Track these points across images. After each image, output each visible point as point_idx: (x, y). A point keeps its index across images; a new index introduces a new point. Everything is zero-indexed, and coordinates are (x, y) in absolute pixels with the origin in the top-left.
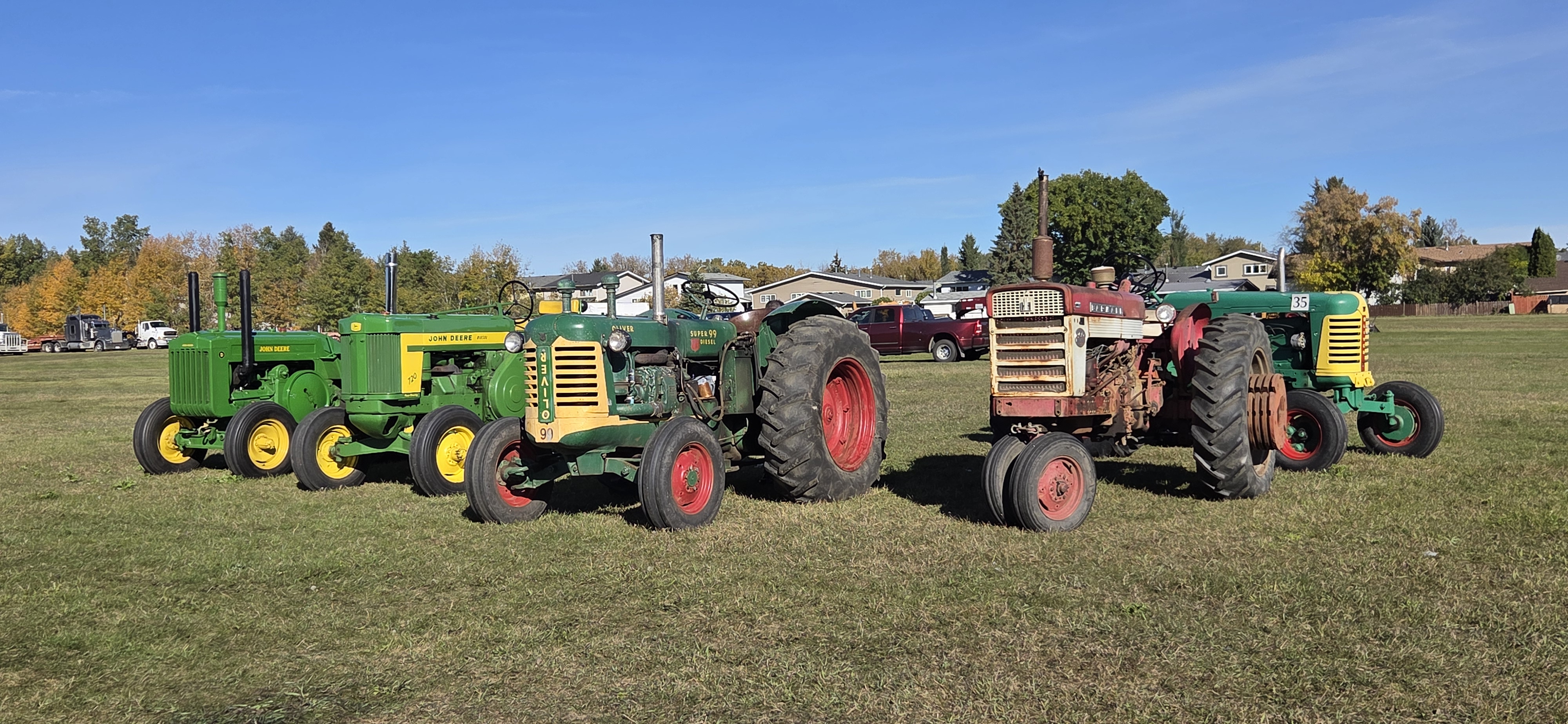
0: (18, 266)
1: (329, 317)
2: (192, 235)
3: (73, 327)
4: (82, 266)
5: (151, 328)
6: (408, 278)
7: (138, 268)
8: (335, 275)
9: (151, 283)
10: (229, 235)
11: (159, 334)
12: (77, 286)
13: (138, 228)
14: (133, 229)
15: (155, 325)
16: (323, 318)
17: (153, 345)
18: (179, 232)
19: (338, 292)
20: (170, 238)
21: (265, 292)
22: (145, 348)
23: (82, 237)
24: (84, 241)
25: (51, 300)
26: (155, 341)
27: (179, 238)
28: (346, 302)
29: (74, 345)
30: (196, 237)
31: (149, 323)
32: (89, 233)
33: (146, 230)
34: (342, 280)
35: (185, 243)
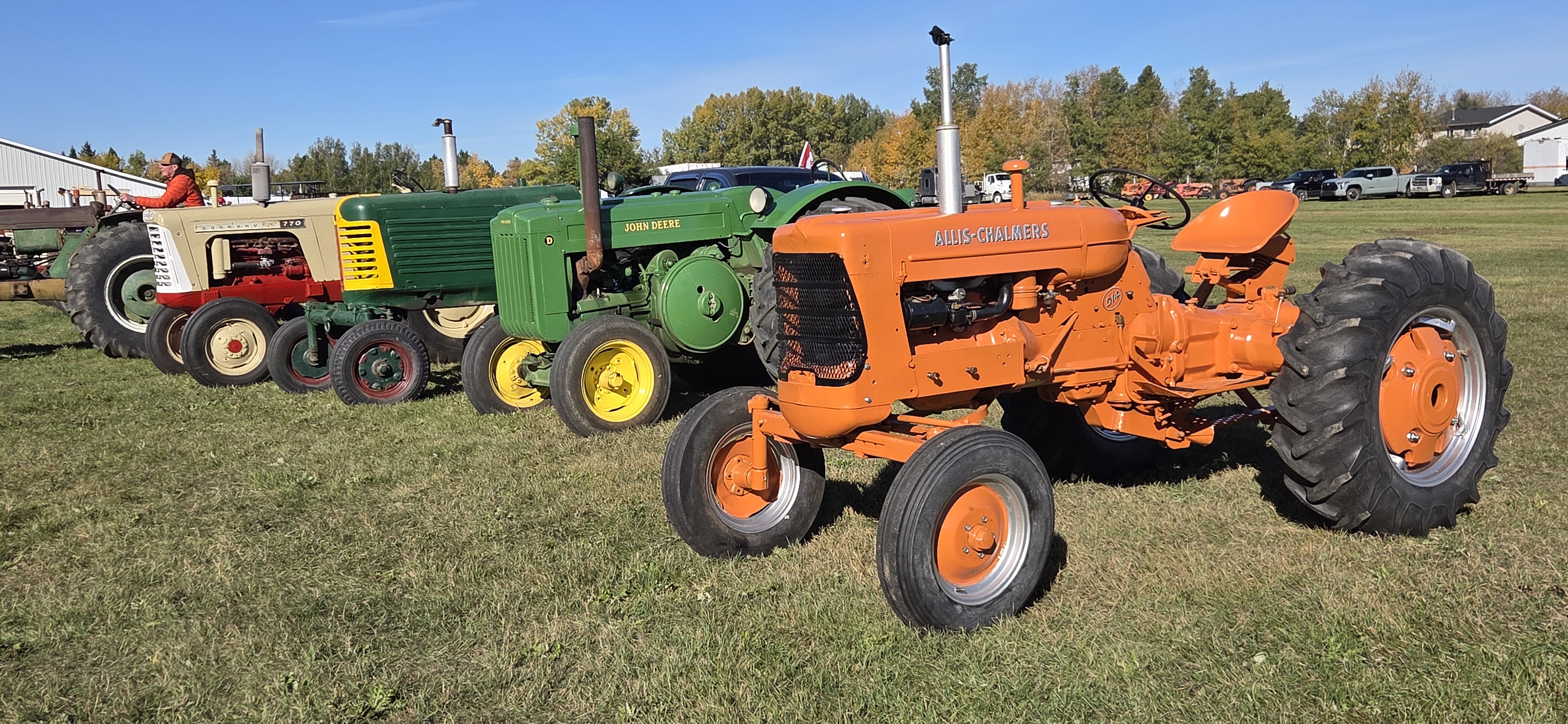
0: (847, 125)
1: (1185, 166)
2: (1034, 81)
3: (927, 181)
4: (924, 118)
5: (997, 182)
6: (1281, 118)
7: (979, 117)
8: (1195, 118)
9: (992, 134)
10: (1075, 78)
11: (1003, 186)
12: (920, 139)
13: (977, 77)
14: (973, 78)
15: (1000, 178)
16: (1179, 167)
17: (998, 199)
18: (1019, 80)
19: (1196, 138)
20: (1010, 86)
21: (1112, 140)
22: (990, 202)
23: (924, 89)
24: (926, 92)
25: (893, 154)
26: (1000, 195)
27: (1019, 84)
28: (1204, 149)
29: (927, 200)
30: (1038, 82)
31: (994, 175)
32: (931, 84)
33: (985, 78)
34: (1202, 124)
35: (1027, 89)
